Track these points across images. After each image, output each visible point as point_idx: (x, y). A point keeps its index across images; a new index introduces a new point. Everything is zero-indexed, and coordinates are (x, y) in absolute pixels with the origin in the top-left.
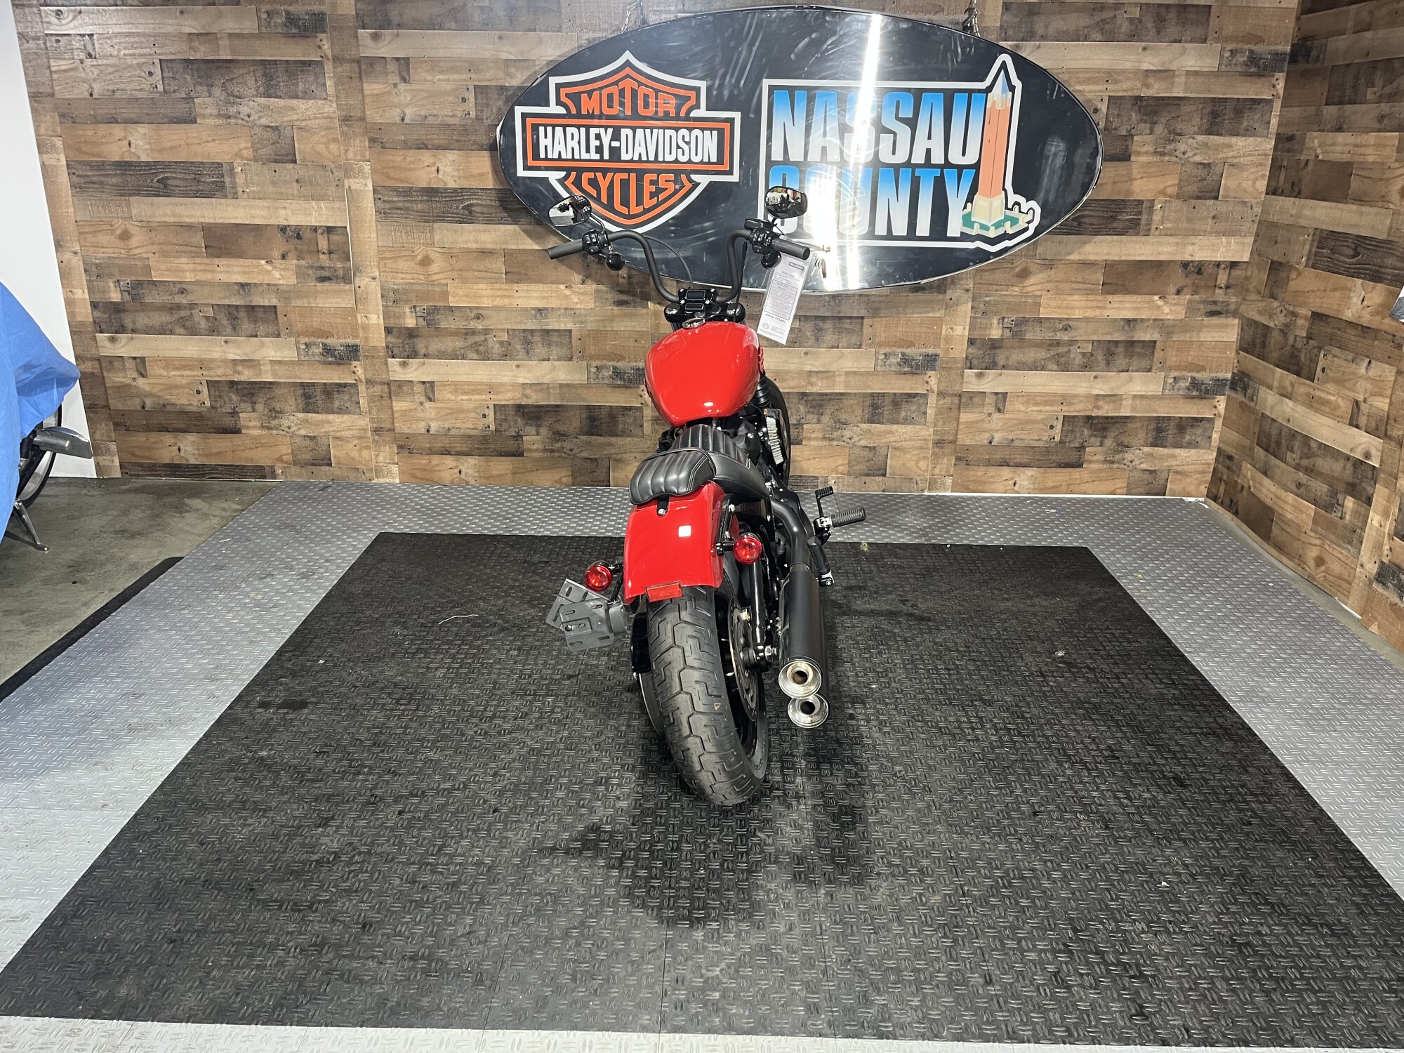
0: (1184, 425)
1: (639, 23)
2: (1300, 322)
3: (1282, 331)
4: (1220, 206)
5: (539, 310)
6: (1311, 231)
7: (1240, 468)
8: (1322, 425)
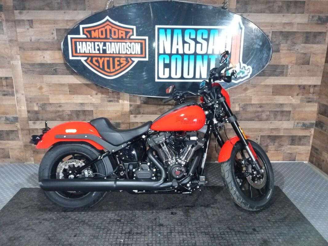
0: (300, 138)
1: (112, 7)
4: (310, 67)
5: (82, 104)
7: (321, 154)
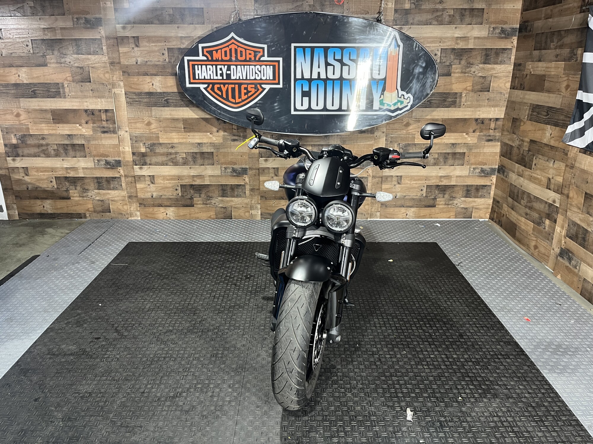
0: (478, 188)
1: (238, 20)
2: (525, 144)
3: (518, 148)
4: (490, 95)
5: (199, 144)
6: (529, 105)
7: (502, 207)
8: (535, 188)
